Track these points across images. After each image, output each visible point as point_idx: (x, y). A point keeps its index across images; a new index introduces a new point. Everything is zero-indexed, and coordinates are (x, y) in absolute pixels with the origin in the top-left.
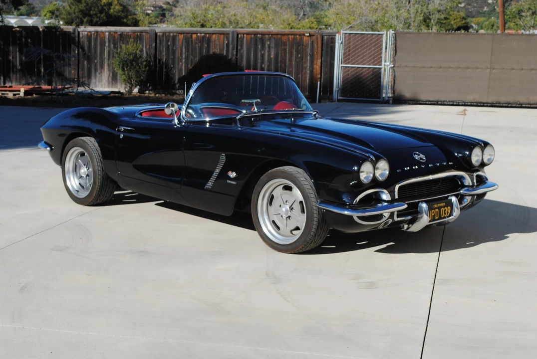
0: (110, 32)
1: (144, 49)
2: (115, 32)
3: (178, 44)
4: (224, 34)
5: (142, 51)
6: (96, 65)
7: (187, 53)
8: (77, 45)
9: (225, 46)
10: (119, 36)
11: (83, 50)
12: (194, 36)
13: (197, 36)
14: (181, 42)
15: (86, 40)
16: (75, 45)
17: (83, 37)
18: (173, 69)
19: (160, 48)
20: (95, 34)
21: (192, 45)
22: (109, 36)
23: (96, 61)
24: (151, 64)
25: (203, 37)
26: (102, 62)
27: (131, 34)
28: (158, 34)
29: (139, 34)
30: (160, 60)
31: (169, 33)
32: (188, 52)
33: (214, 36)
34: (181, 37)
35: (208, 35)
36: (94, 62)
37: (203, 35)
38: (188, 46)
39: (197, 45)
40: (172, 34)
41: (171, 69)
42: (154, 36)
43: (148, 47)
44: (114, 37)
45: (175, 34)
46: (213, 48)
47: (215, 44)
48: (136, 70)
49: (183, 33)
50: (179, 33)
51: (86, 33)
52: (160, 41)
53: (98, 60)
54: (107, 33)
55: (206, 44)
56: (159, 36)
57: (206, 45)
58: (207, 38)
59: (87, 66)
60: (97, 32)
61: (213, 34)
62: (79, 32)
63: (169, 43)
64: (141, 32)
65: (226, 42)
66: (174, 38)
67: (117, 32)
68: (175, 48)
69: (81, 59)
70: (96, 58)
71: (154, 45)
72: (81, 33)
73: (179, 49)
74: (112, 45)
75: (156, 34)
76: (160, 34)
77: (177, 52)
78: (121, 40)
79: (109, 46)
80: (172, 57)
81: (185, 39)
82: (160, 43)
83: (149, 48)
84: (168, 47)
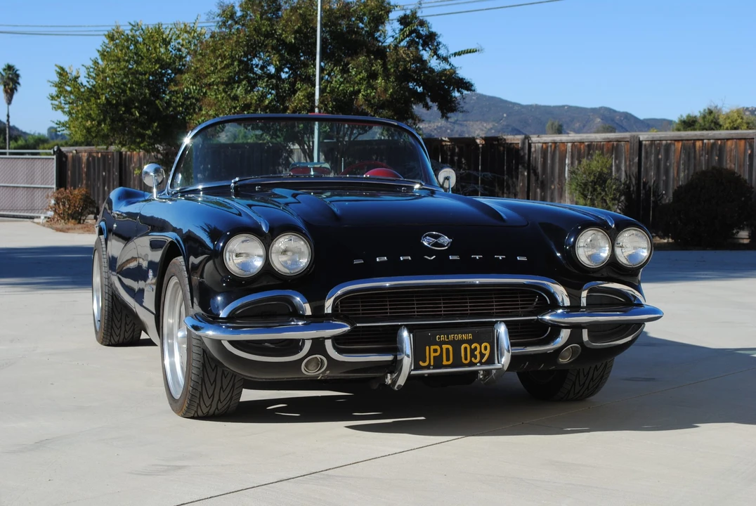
0: (573, 143)
1: (623, 168)
2: (581, 143)
3: (674, 158)
4: (745, 139)
5: (618, 169)
6: (552, 193)
7: (686, 171)
8: (526, 165)
9: (748, 159)
10: (586, 148)
11: (536, 174)
12: (698, 144)
13: (703, 143)
14: (678, 154)
15: (540, 155)
16: (523, 166)
17: (535, 151)
18: (665, 197)
19: (646, 164)
20: (553, 147)
21: (695, 158)
22: (572, 149)
23: (553, 187)
24: (632, 189)
25: (713, 145)
26: (562, 188)
27: (603, 145)
28: (644, 142)
29: (615, 143)
30: (645, 184)
31: (660, 140)
32: (688, 169)
33: (729, 143)
34: (679, 145)
35: (719, 142)
36: (551, 188)
37: (712, 141)
38: (689, 160)
39: (703, 158)
40: (664, 142)
41: (663, 197)
42: (637, 146)
43: (628, 163)
44: (579, 150)
45: (669, 142)
46: (728, 162)
47: (730, 156)
48: (602, 198)
49: (682, 140)
50: (675, 140)
51: (540, 145)
52: (646, 153)
53: (555, 186)
54: (570, 145)
55: (717, 155)
56: (645, 145)
57: (717, 158)
58: (718, 147)
59: (541, 193)
60: (555, 143)
61: (728, 139)
62: (530, 145)
63: (660, 157)
64: (618, 141)
65: (749, 152)
66: (668, 147)
67: (583, 142)
68: (668, 164)
69: (533, 184)
70: (552, 182)
71: (636, 160)
72: (532, 144)
73: (675, 164)
74: (576, 162)
75: (640, 143)
76: (647, 142)
77: (672, 170)
78: (589, 154)
79: (572, 163)
80: (664, 178)
81: (684, 149)
82: (647, 157)
83: (630, 164)
84: (658, 161)
